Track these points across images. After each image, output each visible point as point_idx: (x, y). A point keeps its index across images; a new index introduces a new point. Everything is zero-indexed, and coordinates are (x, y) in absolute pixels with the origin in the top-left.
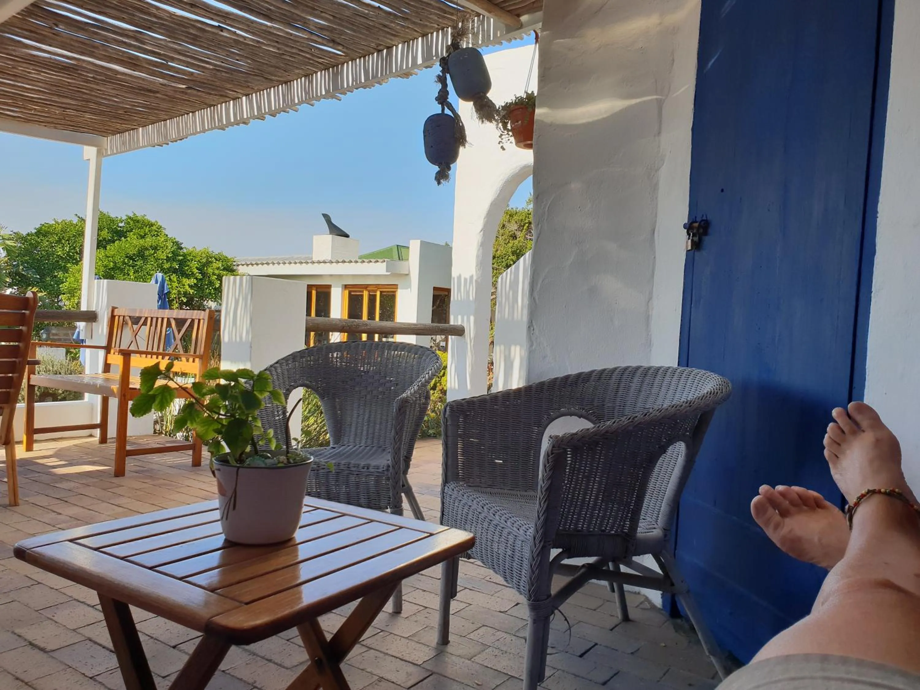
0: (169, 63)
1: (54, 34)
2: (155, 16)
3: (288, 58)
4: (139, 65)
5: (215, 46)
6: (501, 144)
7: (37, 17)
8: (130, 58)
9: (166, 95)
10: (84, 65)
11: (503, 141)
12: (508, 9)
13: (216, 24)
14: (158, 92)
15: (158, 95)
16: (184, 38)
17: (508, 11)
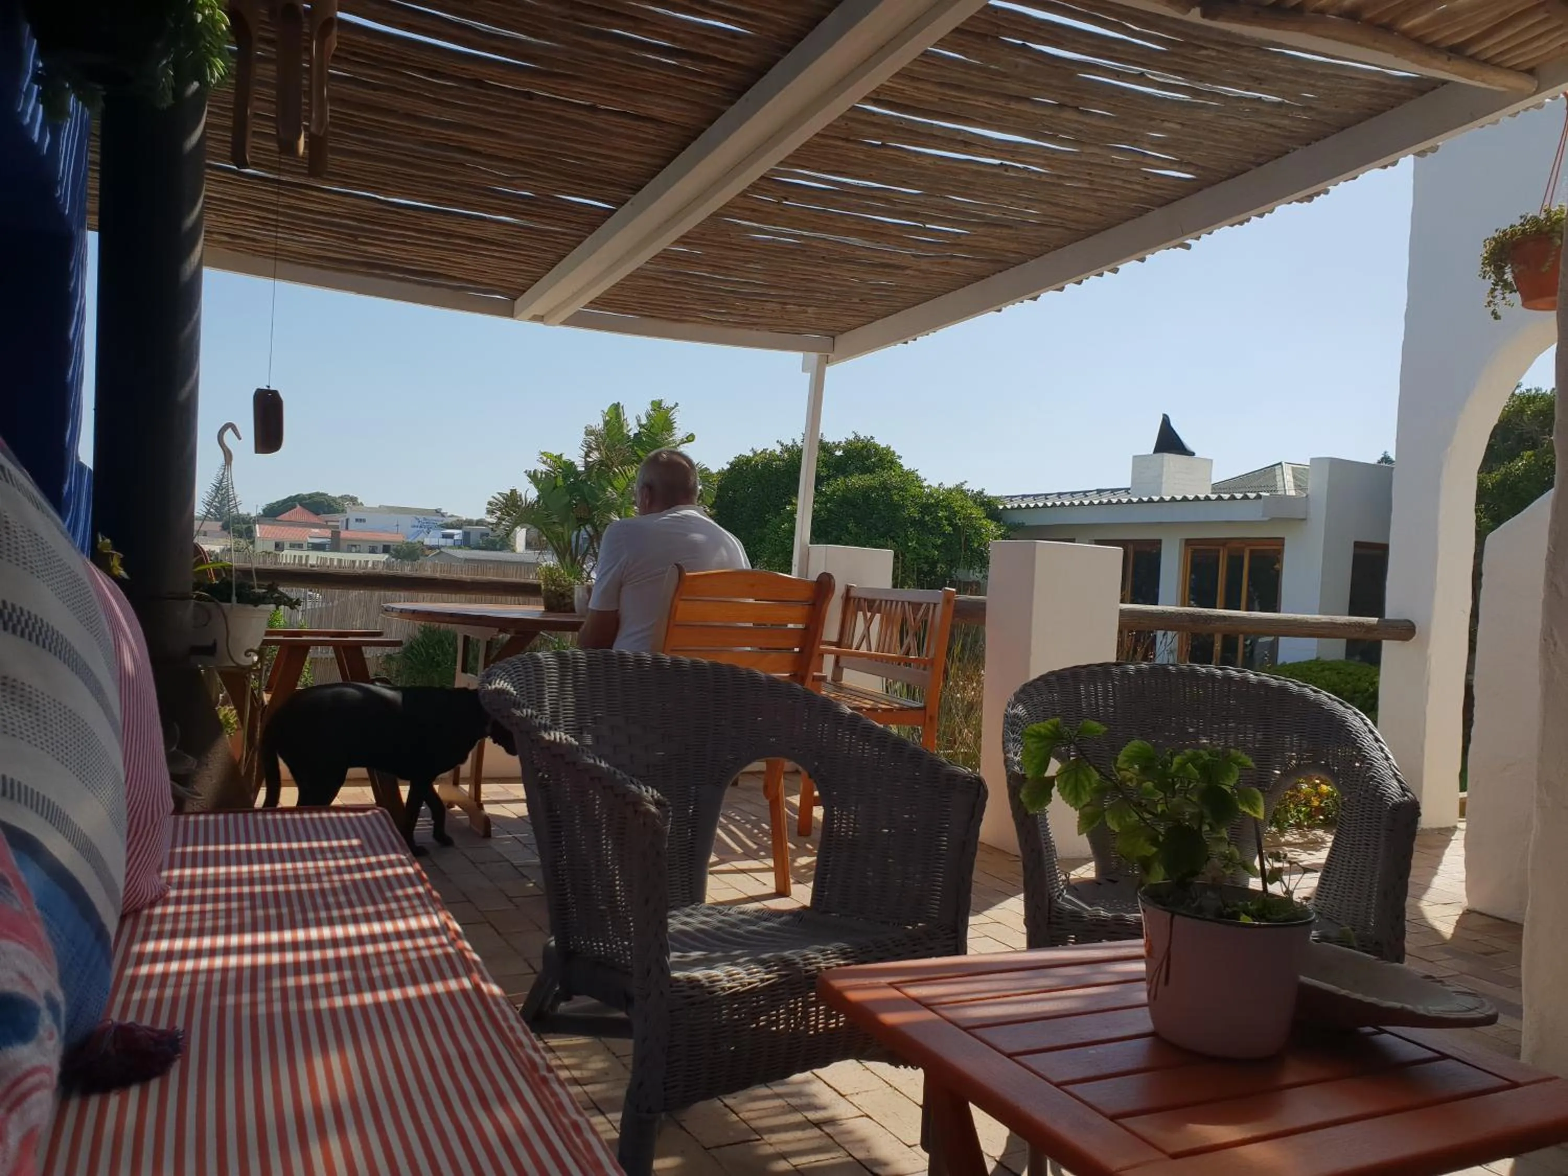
0: (928, 226)
1: (782, 210)
2: (914, 166)
3: (1106, 195)
4: (886, 234)
5: (995, 193)
6: (1492, 307)
7: (764, 191)
8: (875, 227)
9: (919, 271)
10: (814, 244)
11: (1496, 301)
12: (1510, 64)
13: (997, 162)
14: (907, 268)
15: (909, 272)
16: (951, 188)
17: (1510, 68)
